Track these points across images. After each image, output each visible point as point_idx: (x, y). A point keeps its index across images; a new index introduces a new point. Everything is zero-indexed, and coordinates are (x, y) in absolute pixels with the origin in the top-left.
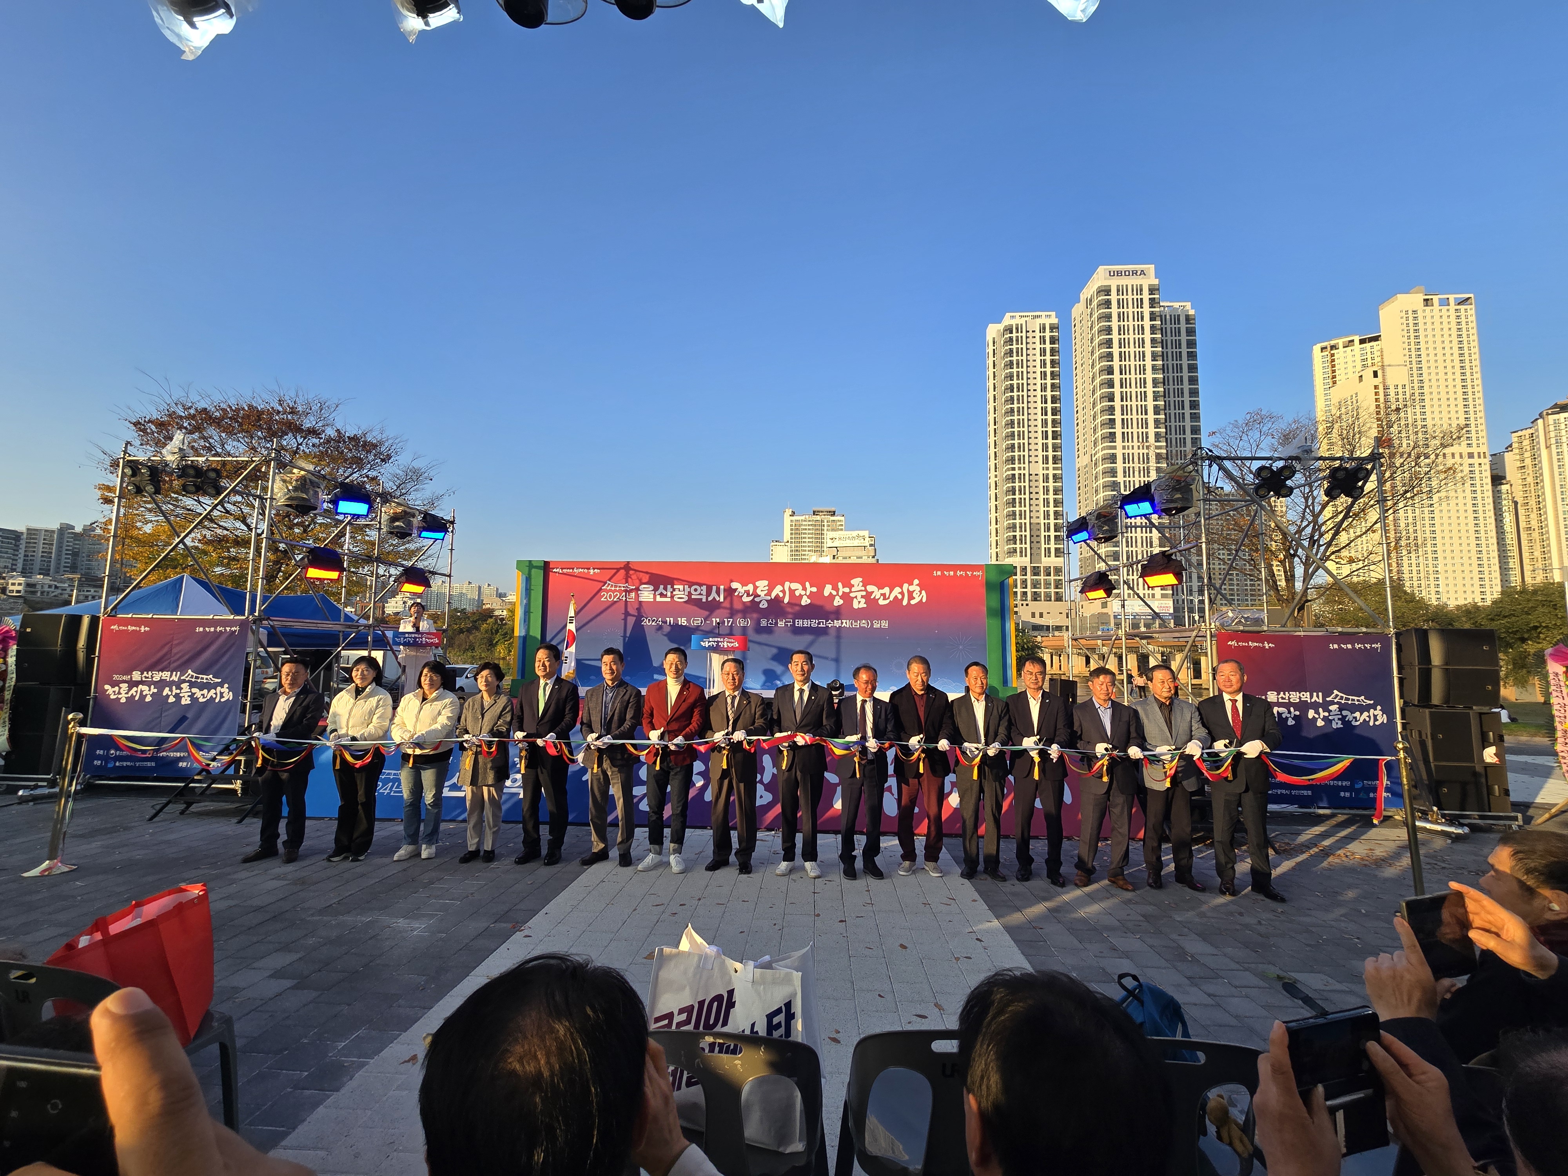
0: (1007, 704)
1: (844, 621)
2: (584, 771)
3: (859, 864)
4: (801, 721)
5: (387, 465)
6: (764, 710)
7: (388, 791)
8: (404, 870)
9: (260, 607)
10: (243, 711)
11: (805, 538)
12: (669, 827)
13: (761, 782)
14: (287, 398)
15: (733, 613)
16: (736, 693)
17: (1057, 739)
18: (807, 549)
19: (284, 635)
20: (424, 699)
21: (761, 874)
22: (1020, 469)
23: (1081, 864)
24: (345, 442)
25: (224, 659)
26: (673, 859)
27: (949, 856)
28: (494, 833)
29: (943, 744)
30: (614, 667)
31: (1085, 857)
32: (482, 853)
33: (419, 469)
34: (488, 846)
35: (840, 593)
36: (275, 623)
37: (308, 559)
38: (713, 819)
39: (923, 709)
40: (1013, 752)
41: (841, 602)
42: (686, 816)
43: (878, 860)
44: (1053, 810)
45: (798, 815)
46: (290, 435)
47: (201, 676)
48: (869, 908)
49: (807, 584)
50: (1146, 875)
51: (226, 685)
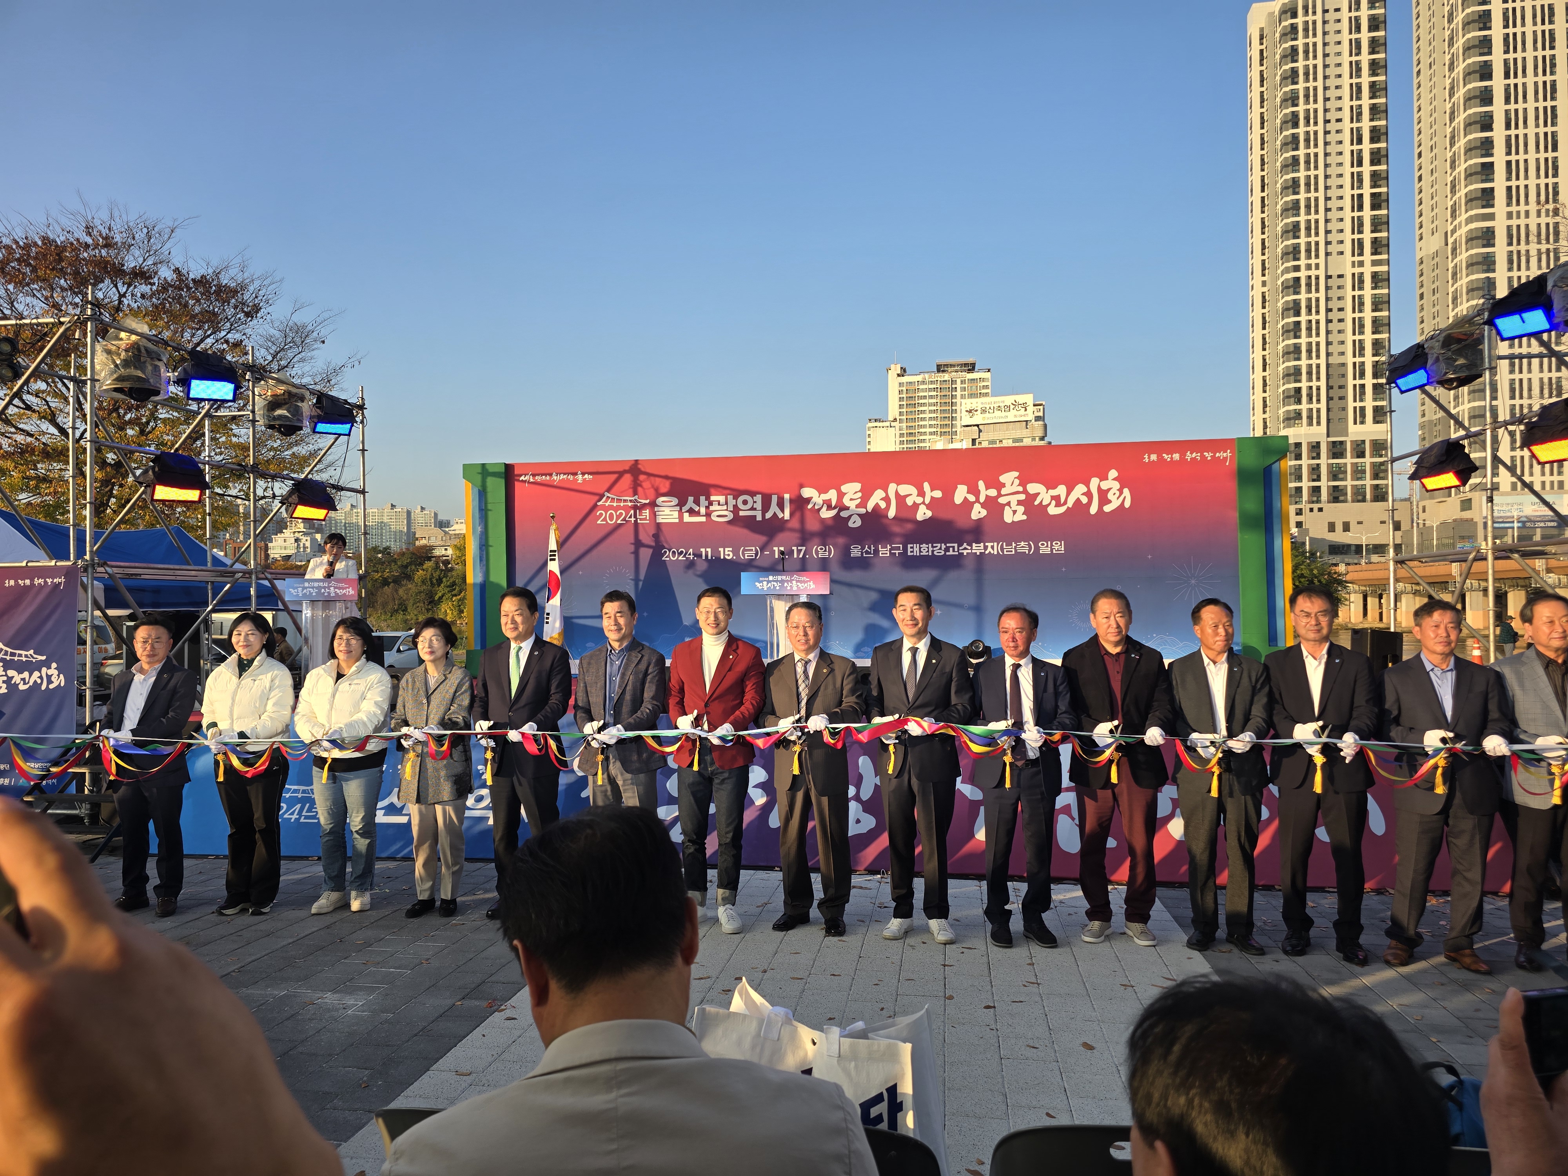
0: (1266, 667)
1: (989, 545)
2: (582, 783)
3: (1016, 924)
4: (917, 698)
5: (255, 321)
6: (856, 682)
7: (295, 816)
8: (328, 927)
9: (92, 546)
10: (81, 702)
11: (923, 412)
12: (714, 867)
13: (857, 798)
14: (97, 222)
15: (805, 538)
16: (811, 656)
17: (1353, 723)
18: (928, 430)
19: (130, 589)
20: (340, 676)
21: (859, 937)
22: (1309, 267)
23: (1395, 930)
24: (189, 289)
25: (49, 625)
26: (722, 912)
27: (1168, 916)
28: (453, 873)
29: (1154, 736)
30: (622, 621)
31: (1404, 917)
32: (438, 903)
33: (304, 326)
34: (446, 893)
35: (982, 499)
36: (116, 570)
37: (154, 472)
38: (783, 851)
39: (1119, 677)
40: (1276, 749)
41: (984, 513)
42: (740, 847)
43: (1047, 917)
44: (1347, 841)
45: (918, 850)
46: (107, 281)
47: (18, 652)
48: (1033, 989)
49: (926, 486)
50: (1513, 950)
51: (54, 665)
